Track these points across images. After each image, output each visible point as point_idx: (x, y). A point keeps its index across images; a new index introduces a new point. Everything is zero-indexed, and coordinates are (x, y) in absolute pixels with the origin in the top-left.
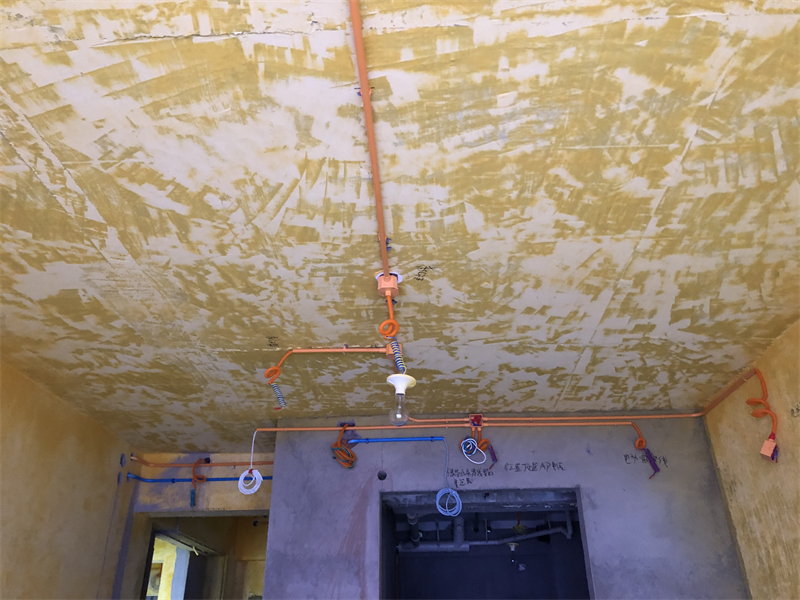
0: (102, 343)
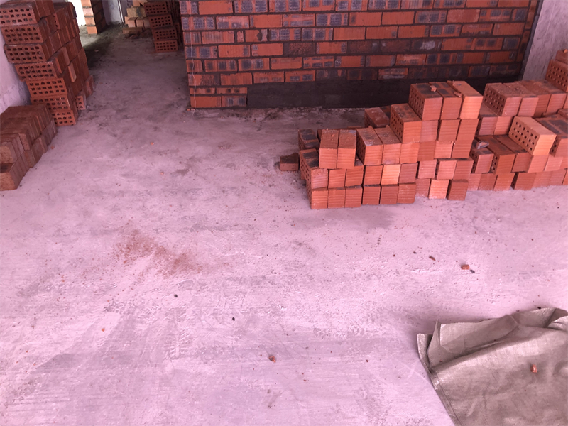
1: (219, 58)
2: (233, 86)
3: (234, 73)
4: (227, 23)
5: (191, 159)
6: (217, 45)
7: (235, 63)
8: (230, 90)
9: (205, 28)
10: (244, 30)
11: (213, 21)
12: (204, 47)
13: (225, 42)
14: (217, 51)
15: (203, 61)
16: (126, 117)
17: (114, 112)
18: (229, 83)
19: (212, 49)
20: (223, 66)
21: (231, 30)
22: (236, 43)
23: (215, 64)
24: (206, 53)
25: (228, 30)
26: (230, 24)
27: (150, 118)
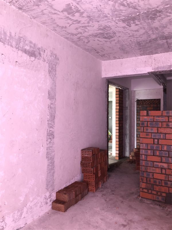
0: (82, 24)
1: (154, 178)
2: (159, 191)
3: (160, 186)
4: (158, 165)
5: (130, 220)
6: (154, 173)
7: (161, 182)
8: (158, 193)
9: (149, 166)
10: (165, 169)
11: (152, 163)
12: (148, 173)
13: (157, 172)
14: (153, 175)
15: (147, 178)
16: (113, 194)
17: (110, 191)
18: (157, 190)
19: (151, 174)
20: (155, 182)
21: (160, 168)
22: (162, 173)
23: (152, 180)
24: (148, 175)
25: (158, 168)
26: (159, 166)
27: (122, 197)
